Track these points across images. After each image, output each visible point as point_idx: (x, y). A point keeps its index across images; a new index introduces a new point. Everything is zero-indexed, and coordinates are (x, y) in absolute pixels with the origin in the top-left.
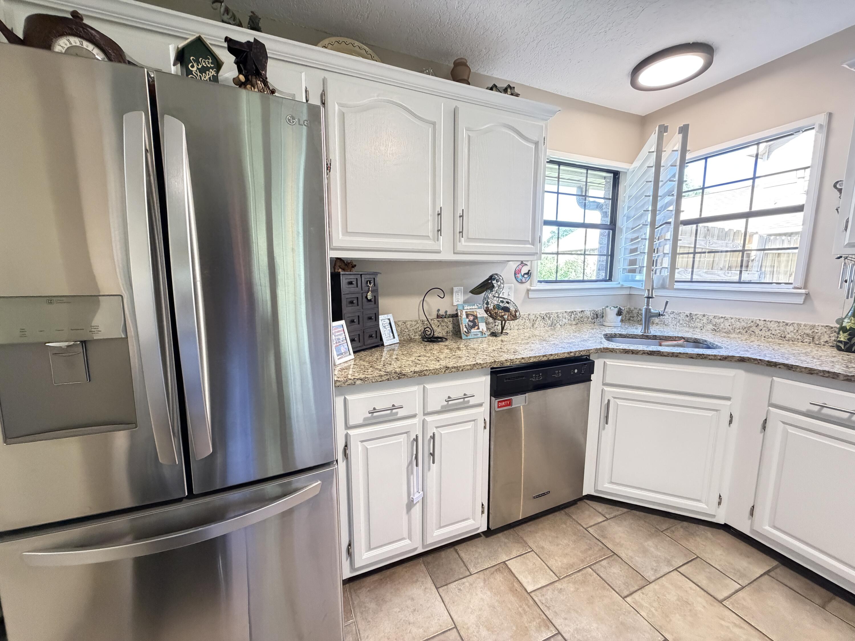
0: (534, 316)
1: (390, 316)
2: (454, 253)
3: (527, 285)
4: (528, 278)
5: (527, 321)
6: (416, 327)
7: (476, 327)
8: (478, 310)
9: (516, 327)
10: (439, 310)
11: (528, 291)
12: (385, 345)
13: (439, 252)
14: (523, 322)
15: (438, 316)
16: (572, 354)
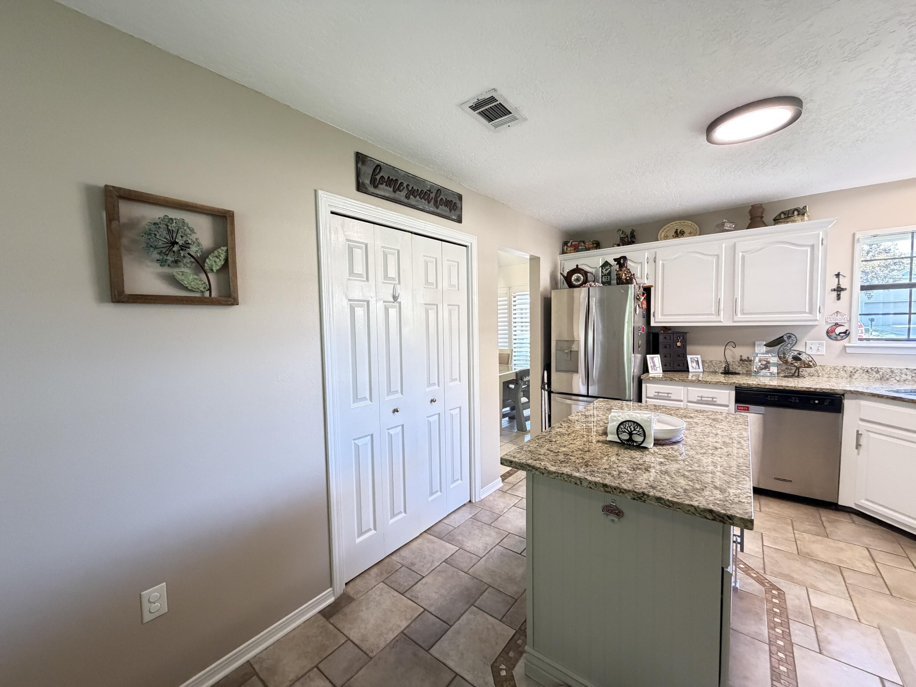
0: (852, 368)
1: (699, 356)
2: (733, 322)
3: (845, 342)
4: (846, 336)
5: (841, 372)
6: (720, 365)
7: (768, 369)
8: (772, 358)
9: (827, 376)
10: (741, 356)
11: (845, 347)
12: (690, 371)
13: (721, 322)
14: (835, 372)
15: (741, 360)
16: (812, 390)
